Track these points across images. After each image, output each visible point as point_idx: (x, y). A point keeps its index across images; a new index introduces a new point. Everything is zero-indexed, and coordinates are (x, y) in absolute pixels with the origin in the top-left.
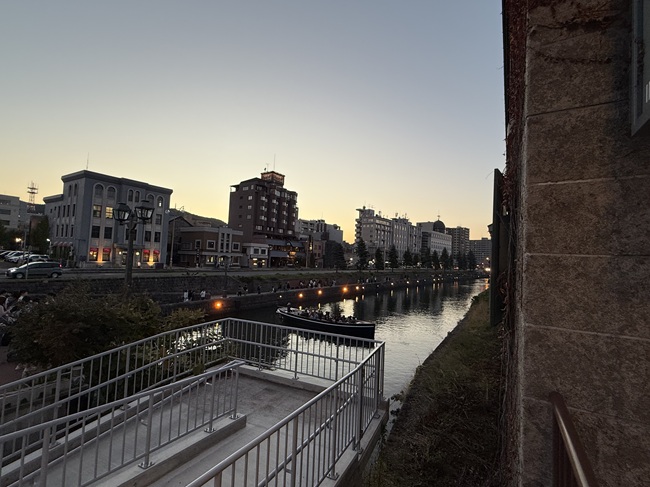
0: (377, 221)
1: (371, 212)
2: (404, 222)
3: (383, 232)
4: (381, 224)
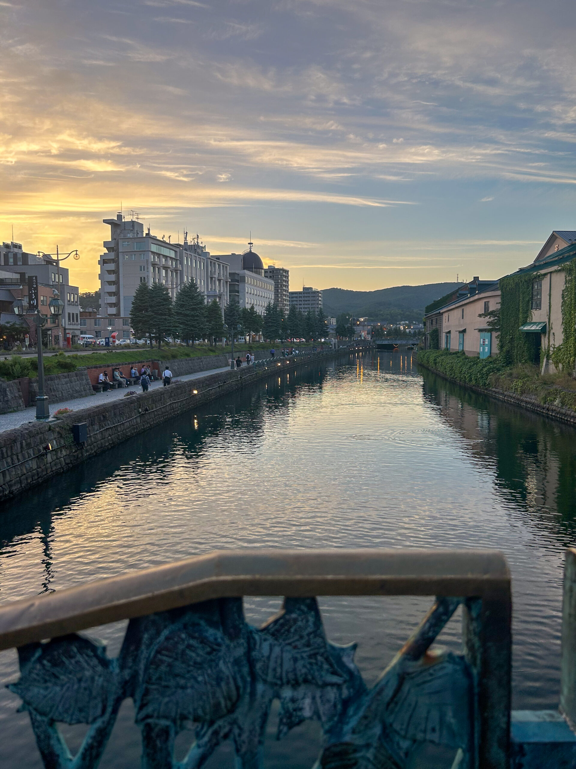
0: (154, 248)
1: (135, 226)
2: (197, 252)
3: (164, 271)
4: (159, 255)
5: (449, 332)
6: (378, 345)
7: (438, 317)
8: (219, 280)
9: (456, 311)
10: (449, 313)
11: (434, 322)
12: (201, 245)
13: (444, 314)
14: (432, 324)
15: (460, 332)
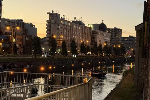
1: (58, 15)
2: (80, 23)
3: (66, 30)
4: (64, 25)
8: (88, 33)
12: (82, 21)
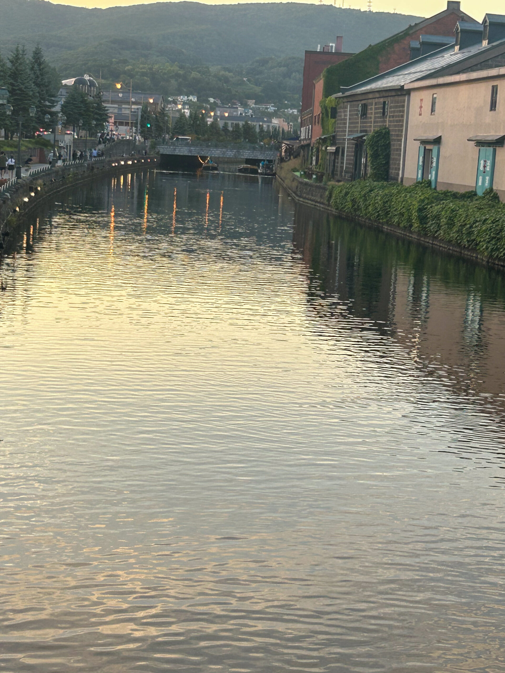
5: (438, 141)
6: (162, 155)
7: (389, 99)
9: (464, 90)
10: (435, 91)
11: (372, 112)
13: (413, 94)
14: (364, 114)
15: (480, 143)
